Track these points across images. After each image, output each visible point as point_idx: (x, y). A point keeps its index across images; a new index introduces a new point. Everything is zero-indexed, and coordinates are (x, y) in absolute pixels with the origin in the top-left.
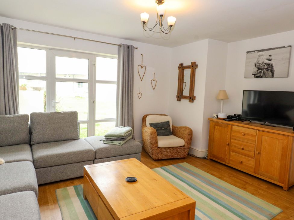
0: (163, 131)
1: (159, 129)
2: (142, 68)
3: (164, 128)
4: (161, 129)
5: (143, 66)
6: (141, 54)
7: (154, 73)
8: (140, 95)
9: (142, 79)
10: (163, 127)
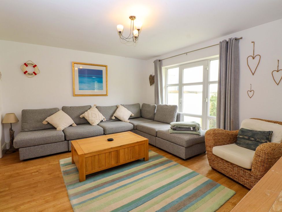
0: (250, 142)
1: (246, 137)
2: (253, 58)
3: (253, 139)
4: (249, 139)
5: (255, 56)
6: (252, 42)
7: (278, 61)
8: (251, 94)
9: (253, 73)
10: (253, 137)
